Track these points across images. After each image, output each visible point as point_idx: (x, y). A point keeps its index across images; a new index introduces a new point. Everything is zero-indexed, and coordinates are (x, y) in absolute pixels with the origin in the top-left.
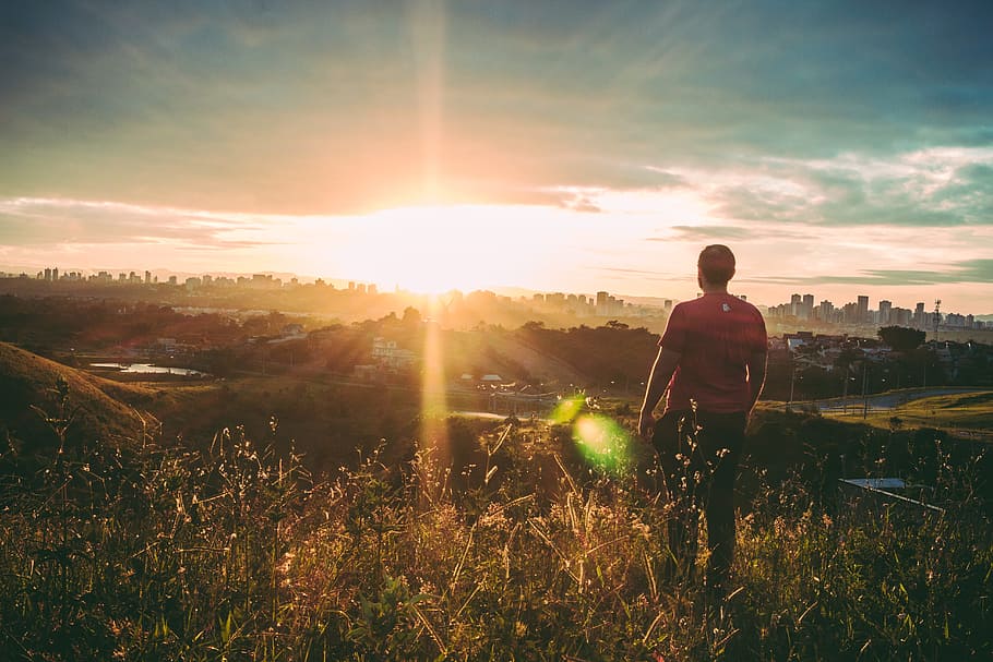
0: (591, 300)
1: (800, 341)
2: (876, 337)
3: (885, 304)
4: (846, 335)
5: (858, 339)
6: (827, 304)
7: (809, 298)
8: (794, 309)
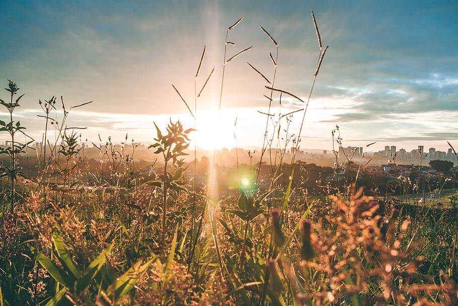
0: (288, 151)
1: (390, 168)
2: (428, 165)
3: (432, 150)
4: (413, 165)
5: (419, 166)
6: (403, 150)
7: (394, 148)
8: (387, 153)
